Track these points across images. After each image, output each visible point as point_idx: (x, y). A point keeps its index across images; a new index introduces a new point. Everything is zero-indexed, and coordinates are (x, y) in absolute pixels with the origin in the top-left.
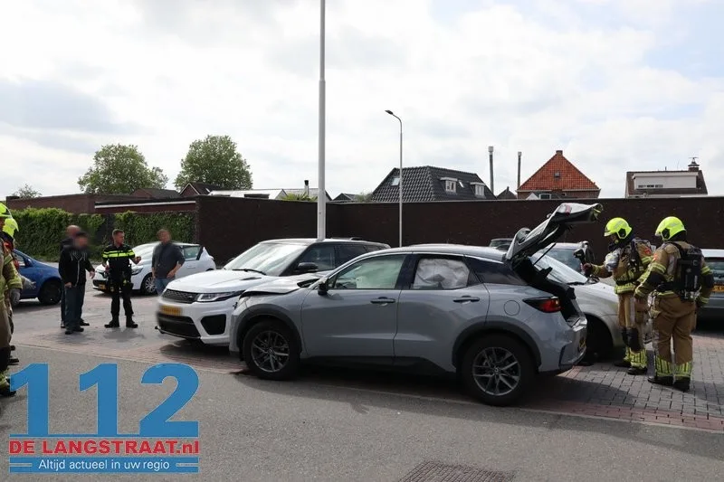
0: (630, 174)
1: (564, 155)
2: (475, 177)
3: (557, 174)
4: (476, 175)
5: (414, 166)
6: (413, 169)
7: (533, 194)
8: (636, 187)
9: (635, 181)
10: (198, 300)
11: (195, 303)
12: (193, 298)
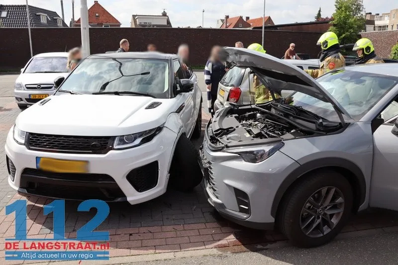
0: (134, 16)
2: (55, 14)
3: (97, 15)
6: (15, 6)
8: (138, 23)
9: (137, 20)
10: (115, 147)
11: (111, 152)
12: (101, 144)
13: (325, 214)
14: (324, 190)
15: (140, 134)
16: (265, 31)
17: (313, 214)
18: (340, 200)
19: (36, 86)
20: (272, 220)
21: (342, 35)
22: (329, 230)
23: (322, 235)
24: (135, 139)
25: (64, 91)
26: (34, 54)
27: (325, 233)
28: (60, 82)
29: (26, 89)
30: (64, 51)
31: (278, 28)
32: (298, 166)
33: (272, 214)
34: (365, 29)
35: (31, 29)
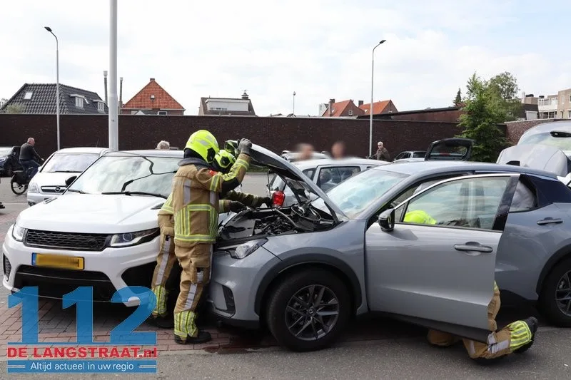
0: (203, 99)
1: (156, 81)
2: (95, 95)
3: (153, 97)
4: (96, 93)
5: (46, 83)
6: (44, 85)
7: (140, 112)
8: (209, 109)
9: (208, 104)
10: (112, 244)
11: (107, 249)
12: (97, 241)
13: (317, 316)
14: (312, 288)
15: (140, 233)
16: (373, 121)
17: (302, 314)
18: (333, 301)
19: (54, 188)
20: (256, 317)
21: (476, 126)
22: (324, 334)
23: (314, 338)
24: (134, 237)
25: (73, 191)
26: (61, 148)
27: (319, 337)
28: (70, 182)
29: (41, 191)
30: (95, 146)
31: (392, 117)
32: (278, 261)
33: (256, 311)
34: (525, 116)
35: (60, 116)
